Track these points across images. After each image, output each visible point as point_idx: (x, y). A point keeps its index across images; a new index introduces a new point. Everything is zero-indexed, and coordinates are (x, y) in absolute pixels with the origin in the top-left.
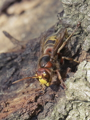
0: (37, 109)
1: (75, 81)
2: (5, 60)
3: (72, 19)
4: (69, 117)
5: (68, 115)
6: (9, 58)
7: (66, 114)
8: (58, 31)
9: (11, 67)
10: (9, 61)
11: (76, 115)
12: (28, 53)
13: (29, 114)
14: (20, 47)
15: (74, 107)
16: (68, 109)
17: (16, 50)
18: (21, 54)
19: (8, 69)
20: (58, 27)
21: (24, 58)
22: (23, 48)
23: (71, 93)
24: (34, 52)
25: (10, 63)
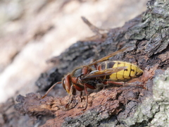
0: (118, 108)
1: (166, 79)
2: (81, 49)
3: (165, 8)
4: (155, 120)
5: (153, 117)
6: (86, 47)
7: (151, 117)
8: (147, 21)
9: (88, 57)
10: (86, 50)
11: (163, 119)
12: (109, 43)
13: (108, 113)
14: (100, 36)
15: (162, 109)
16: (154, 111)
17: (95, 38)
18: (100, 44)
19: (85, 59)
20: (147, 16)
21: (104, 48)
22: (103, 37)
23: (160, 93)
24: (116, 43)
25: (87, 53)
